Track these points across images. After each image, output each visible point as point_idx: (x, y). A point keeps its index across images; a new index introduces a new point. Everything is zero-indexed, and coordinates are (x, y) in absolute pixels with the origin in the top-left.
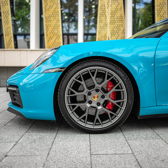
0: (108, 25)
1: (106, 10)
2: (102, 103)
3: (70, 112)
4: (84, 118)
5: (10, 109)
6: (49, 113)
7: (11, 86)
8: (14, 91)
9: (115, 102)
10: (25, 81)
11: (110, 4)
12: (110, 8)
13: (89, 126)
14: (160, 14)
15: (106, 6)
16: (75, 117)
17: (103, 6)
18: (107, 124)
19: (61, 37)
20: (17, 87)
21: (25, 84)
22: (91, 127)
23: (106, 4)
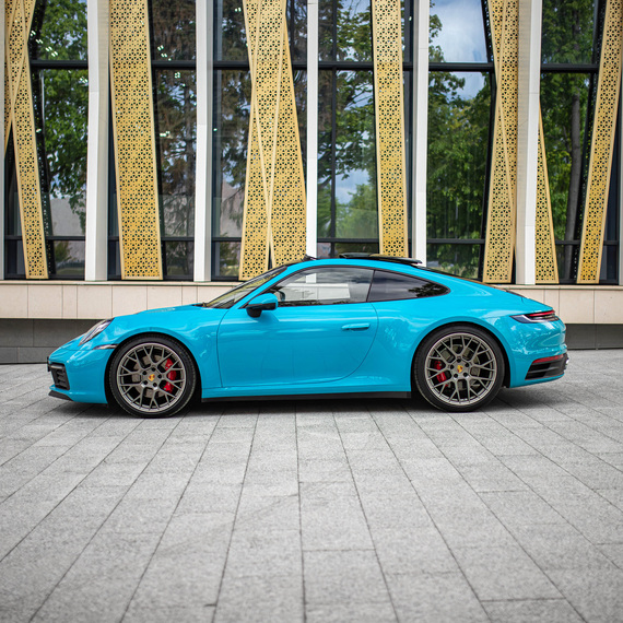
0: (269, 220)
1: (265, 184)
2: (158, 383)
3: (123, 394)
4: (138, 401)
5: (52, 394)
6: (99, 395)
7: (54, 364)
8: (58, 370)
9: (173, 383)
10: (73, 357)
11: (273, 171)
12: (272, 179)
13: (145, 409)
14: (390, 194)
15: (264, 175)
16: (129, 400)
17: (257, 175)
18: (165, 407)
19: (159, 247)
20: (63, 365)
21: (73, 362)
22: (147, 410)
23: (264, 171)
